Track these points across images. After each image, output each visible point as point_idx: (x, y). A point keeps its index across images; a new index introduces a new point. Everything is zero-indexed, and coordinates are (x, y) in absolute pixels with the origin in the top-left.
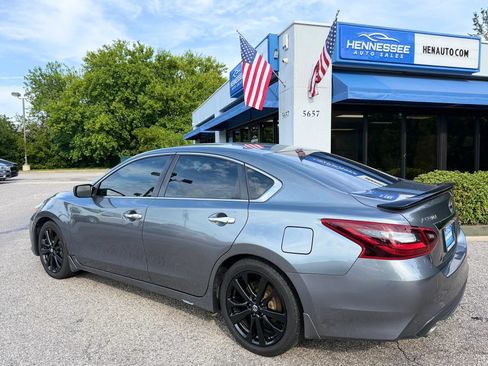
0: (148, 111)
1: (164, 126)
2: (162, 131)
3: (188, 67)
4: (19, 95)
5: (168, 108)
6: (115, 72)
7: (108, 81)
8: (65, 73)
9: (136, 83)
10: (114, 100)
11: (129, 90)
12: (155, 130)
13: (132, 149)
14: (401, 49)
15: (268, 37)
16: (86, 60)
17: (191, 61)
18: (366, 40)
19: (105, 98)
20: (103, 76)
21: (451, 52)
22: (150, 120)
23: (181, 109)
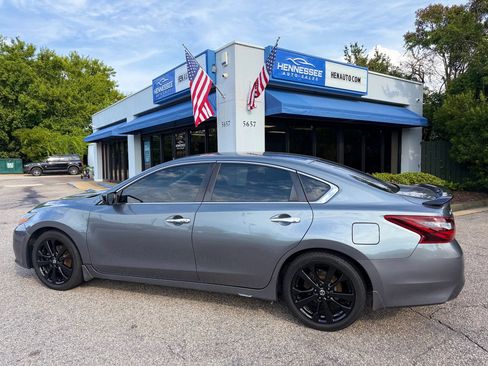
0: (31, 112)
1: (49, 127)
2: (47, 132)
3: (74, 69)
5: (54, 109)
9: (17, 81)
11: (8, 89)
12: (38, 132)
13: (10, 151)
14: (316, 73)
15: (206, 52)
17: (77, 62)
18: (292, 63)
21: (350, 78)
22: (33, 121)
23: (68, 110)
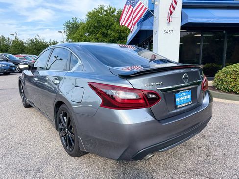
4: (61, 32)
5: (121, 36)
6: (98, 20)
7: (95, 25)
8: (80, 22)
9: (108, 25)
10: (98, 33)
11: (104, 29)
16: (87, 15)
19: (95, 33)
20: (93, 22)
